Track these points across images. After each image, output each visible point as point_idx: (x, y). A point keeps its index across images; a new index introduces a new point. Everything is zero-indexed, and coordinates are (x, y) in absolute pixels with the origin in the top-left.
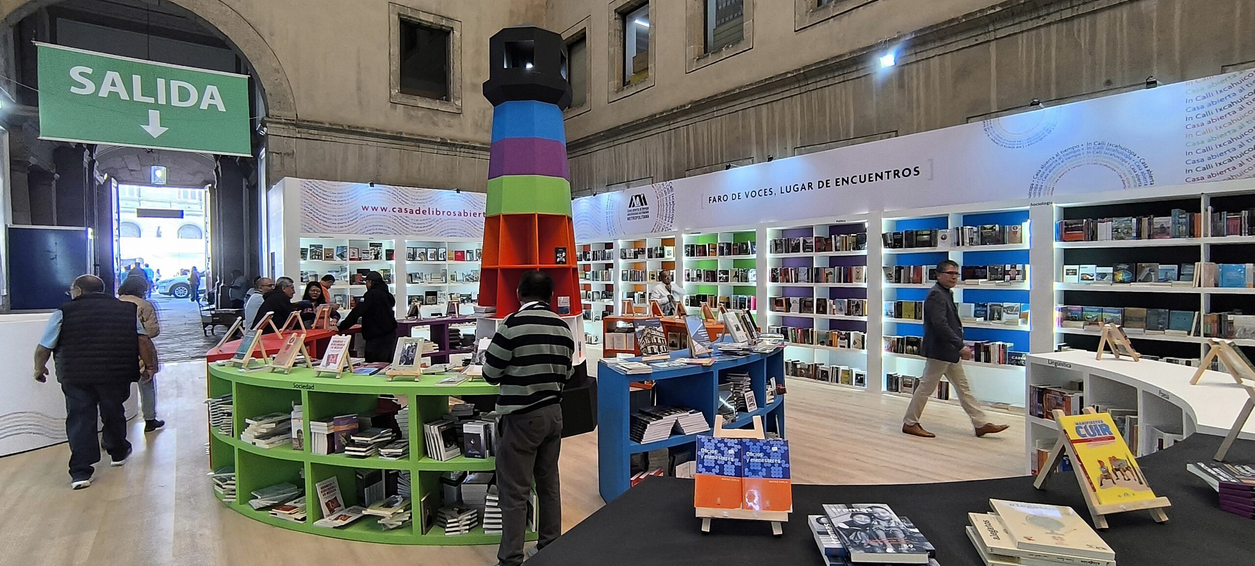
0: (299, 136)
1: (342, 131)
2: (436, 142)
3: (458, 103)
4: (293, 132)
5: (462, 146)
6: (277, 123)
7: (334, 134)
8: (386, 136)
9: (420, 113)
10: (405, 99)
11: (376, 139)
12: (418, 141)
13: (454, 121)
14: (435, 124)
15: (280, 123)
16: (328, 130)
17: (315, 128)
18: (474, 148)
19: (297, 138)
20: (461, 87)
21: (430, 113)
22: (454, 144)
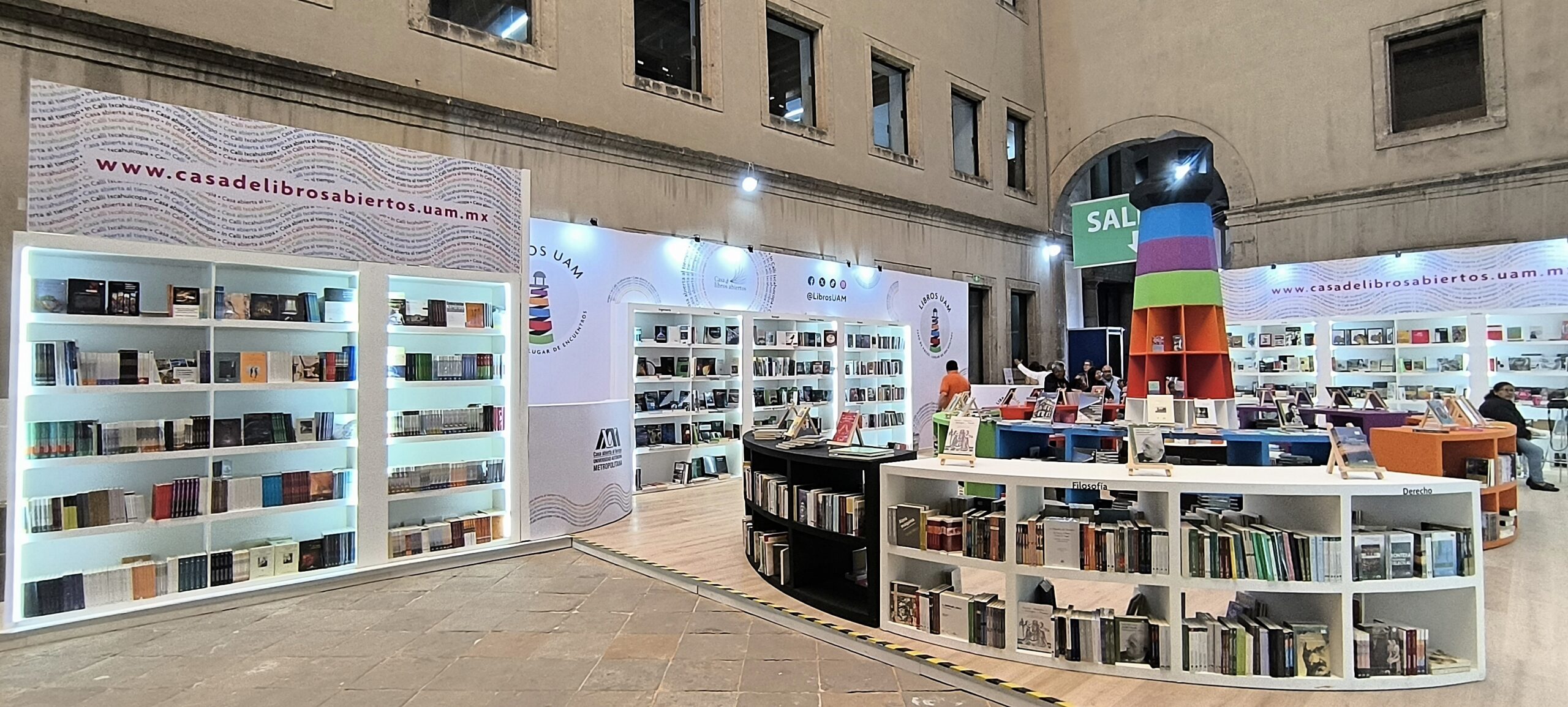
0: (1259, 220)
1: (1309, 202)
2: (1453, 181)
3: (1501, 113)
4: (1254, 218)
5: (1507, 174)
6: (1236, 213)
7: (1298, 208)
8: (1370, 193)
9: (1425, 149)
10: (1399, 139)
11: (1355, 201)
12: (1421, 188)
13: (1495, 141)
14: (1453, 156)
15: (1240, 213)
16: (1291, 206)
17: (1275, 208)
18: (1535, 170)
19: (1257, 223)
20: (1505, 88)
21: (1445, 144)
22: (1490, 176)
